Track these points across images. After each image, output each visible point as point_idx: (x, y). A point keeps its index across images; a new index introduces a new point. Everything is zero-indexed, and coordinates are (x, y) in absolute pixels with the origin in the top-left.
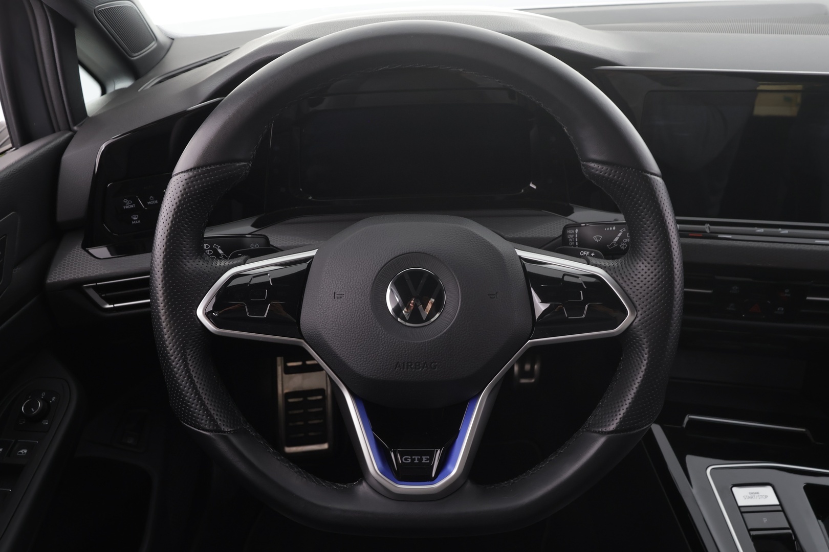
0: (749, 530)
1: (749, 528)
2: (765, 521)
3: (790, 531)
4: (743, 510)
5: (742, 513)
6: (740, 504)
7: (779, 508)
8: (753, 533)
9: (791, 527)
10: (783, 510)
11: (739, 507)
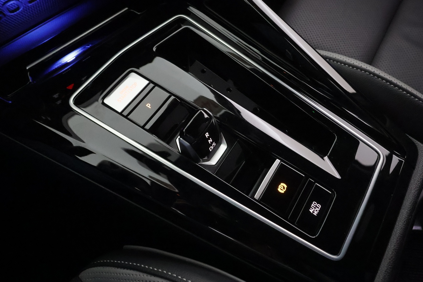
0: (143, 127)
1: (142, 124)
2: (149, 107)
3: (173, 97)
4: (125, 113)
5: (126, 117)
6: (120, 111)
7: (152, 85)
8: (148, 127)
9: (172, 94)
10: (156, 85)
11: (121, 114)
